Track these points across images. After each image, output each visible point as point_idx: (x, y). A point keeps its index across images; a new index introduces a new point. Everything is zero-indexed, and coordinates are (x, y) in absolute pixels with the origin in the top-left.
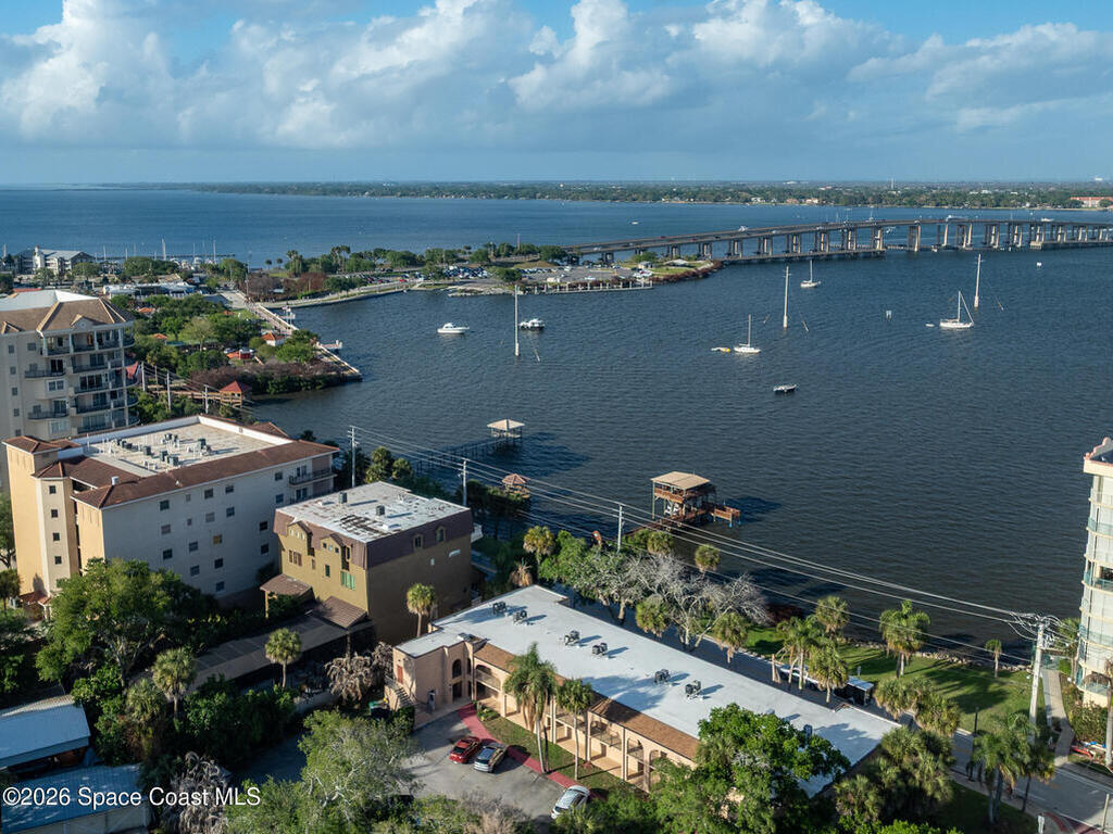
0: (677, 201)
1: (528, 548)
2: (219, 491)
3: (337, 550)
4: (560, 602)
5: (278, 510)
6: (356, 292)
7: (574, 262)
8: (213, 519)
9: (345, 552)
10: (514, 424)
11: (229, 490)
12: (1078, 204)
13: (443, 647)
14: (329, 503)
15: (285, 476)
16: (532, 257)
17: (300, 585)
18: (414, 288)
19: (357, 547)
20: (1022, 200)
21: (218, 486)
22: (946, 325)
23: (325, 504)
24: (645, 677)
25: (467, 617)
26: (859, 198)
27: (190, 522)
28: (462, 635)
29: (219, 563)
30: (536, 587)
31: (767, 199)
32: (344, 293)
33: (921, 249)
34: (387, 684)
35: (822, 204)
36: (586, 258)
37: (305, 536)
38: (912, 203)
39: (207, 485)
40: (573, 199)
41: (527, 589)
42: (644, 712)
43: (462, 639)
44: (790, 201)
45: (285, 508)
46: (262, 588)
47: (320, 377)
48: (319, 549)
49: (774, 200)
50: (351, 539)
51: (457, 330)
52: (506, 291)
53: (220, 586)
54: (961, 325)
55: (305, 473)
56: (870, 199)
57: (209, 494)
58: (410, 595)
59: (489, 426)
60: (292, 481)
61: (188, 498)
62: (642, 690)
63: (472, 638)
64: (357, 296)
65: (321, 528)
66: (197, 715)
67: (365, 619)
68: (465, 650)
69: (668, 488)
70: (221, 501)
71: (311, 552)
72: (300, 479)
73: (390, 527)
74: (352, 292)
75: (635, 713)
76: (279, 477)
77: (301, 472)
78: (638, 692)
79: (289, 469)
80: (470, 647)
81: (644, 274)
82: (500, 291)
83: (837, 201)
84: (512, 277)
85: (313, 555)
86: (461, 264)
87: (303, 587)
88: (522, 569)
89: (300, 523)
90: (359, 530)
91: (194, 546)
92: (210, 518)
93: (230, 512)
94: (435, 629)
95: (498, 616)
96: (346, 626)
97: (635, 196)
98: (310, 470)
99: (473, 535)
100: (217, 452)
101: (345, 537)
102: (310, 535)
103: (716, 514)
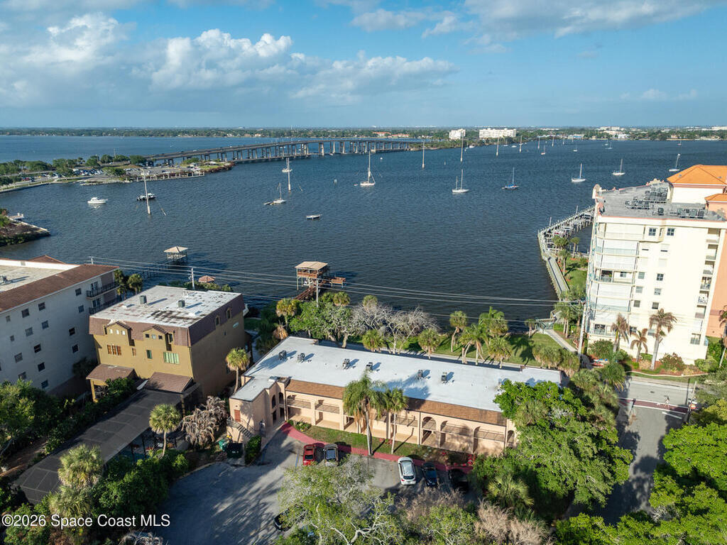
0: (187, 136)
1: (279, 313)
2: (34, 309)
3: (161, 337)
4: (315, 344)
5: (91, 317)
6: (13, 186)
7: (151, 164)
8: (31, 333)
9: (168, 337)
10: (182, 249)
11: (42, 307)
12: (376, 135)
13: (265, 389)
14: (131, 305)
15: (83, 291)
16: (125, 163)
17: (122, 369)
18: (54, 182)
19: (180, 333)
20: (353, 134)
21: (33, 306)
22: (364, 184)
23: (128, 307)
24: (407, 378)
25: (263, 365)
26: (280, 134)
27: (12, 338)
28: (271, 378)
29: (41, 367)
30: (291, 337)
31: (235, 135)
32: (5, 186)
33: (325, 154)
34: (229, 425)
35: (262, 137)
36: (158, 162)
37: (125, 332)
38: (306, 136)
39: (23, 306)
40: (126, 135)
41: (286, 340)
42: (428, 399)
43: (274, 381)
44: (247, 135)
45: (97, 314)
46: (87, 378)
47: (20, 236)
48: (141, 339)
49: (239, 135)
50: (173, 327)
51: (101, 201)
52: (118, 181)
53: (45, 384)
54: (370, 184)
55: (97, 288)
56: (286, 134)
57: (26, 313)
58: (228, 359)
59: (165, 251)
60: (89, 295)
61: (8, 319)
62: (412, 386)
63: (279, 379)
64: (15, 188)
65: (140, 323)
66: (107, 497)
67: (192, 383)
68: (278, 388)
69: (305, 271)
70: (36, 317)
71: (132, 343)
72: (95, 292)
73: (196, 314)
74: (10, 185)
75: (423, 401)
76: (78, 292)
77: (95, 287)
78: (411, 389)
79: (86, 286)
80: (282, 385)
81: (197, 170)
82: (114, 181)
83: (270, 135)
84: (119, 172)
85: (133, 345)
86: (81, 168)
87: (127, 370)
88: (280, 328)
89: (118, 323)
90: (173, 320)
91: (18, 358)
92: (30, 332)
93: (45, 325)
94: (248, 379)
95: (284, 360)
96: (180, 391)
97: (162, 134)
98: (100, 285)
99: (244, 311)
100: (12, 281)
101: (164, 326)
102: (129, 330)
103: (333, 281)
